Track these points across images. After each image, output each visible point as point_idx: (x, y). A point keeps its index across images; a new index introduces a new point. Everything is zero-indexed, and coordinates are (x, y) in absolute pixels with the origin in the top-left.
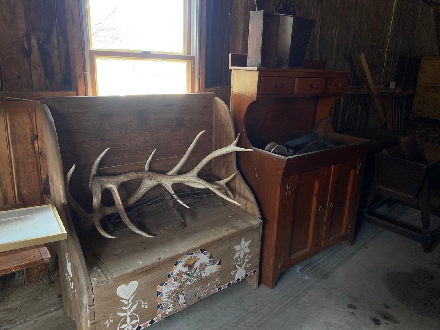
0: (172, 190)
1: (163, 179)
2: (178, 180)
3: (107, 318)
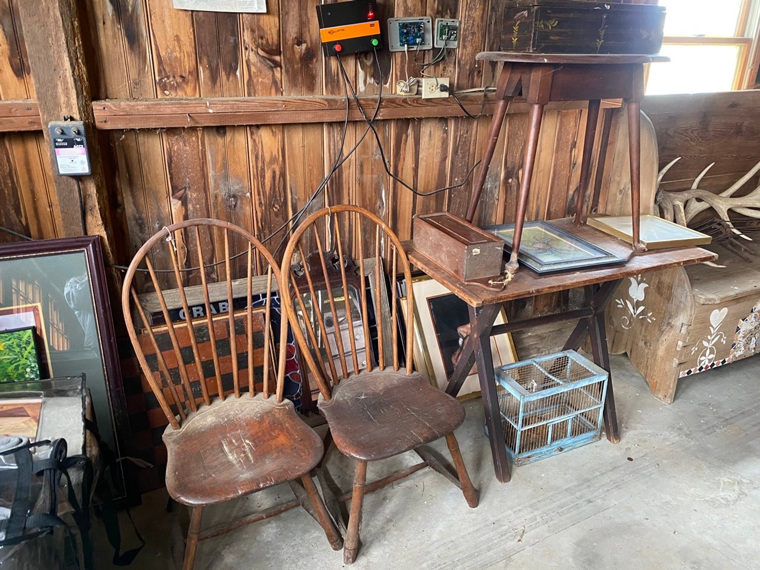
0: (727, 216)
1: (719, 201)
2: (739, 203)
3: (694, 345)
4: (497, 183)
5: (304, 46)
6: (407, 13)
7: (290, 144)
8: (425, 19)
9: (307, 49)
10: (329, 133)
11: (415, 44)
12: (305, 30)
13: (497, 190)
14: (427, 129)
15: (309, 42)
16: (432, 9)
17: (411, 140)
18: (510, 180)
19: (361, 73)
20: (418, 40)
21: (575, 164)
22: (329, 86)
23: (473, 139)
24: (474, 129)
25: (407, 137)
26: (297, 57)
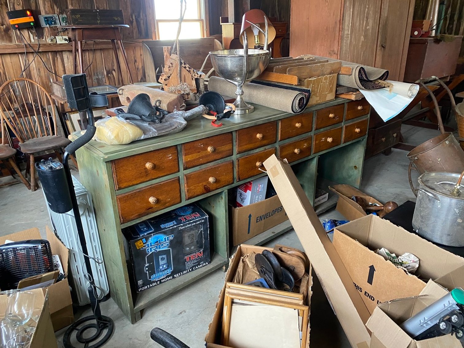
4: (104, 76)
5: (4, 26)
6: (46, 13)
7: (5, 62)
8: (55, 15)
9: (6, 27)
10: (22, 57)
11: (52, 24)
12: (4, 20)
13: (104, 79)
14: (65, 55)
15: (6, 24)
16: (57, 12)
17: (59, 60)
18: (109, 75)
19: (31, 35)
20: (53, 23)
21: (138, 69)
22: (19, 40)
23: (88, 59)
24: (88, 55)
25: (57, 58)
26: (2, 30)
